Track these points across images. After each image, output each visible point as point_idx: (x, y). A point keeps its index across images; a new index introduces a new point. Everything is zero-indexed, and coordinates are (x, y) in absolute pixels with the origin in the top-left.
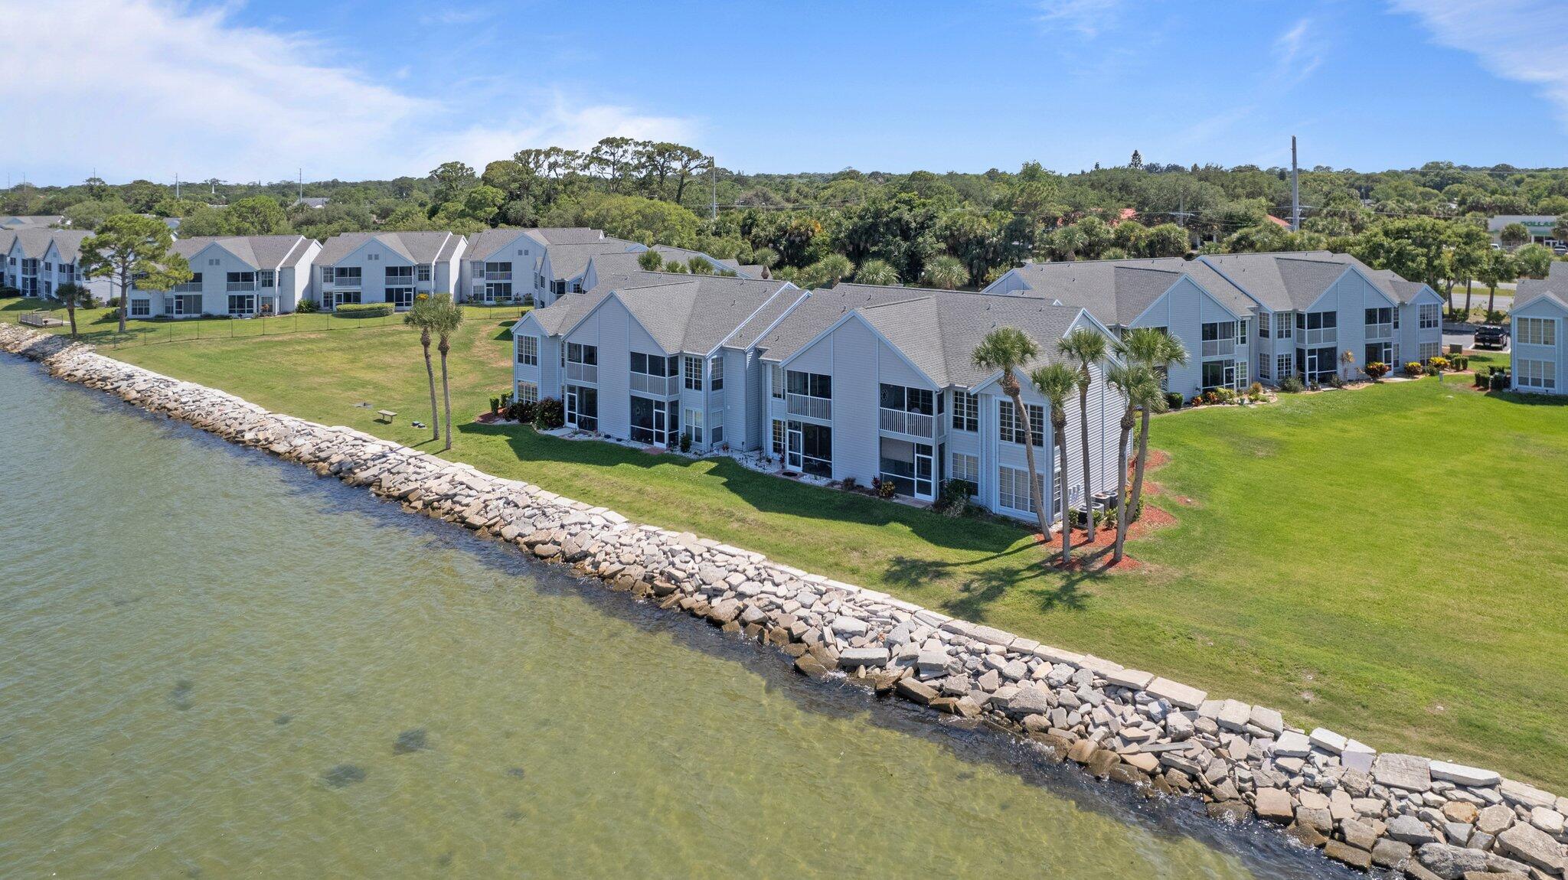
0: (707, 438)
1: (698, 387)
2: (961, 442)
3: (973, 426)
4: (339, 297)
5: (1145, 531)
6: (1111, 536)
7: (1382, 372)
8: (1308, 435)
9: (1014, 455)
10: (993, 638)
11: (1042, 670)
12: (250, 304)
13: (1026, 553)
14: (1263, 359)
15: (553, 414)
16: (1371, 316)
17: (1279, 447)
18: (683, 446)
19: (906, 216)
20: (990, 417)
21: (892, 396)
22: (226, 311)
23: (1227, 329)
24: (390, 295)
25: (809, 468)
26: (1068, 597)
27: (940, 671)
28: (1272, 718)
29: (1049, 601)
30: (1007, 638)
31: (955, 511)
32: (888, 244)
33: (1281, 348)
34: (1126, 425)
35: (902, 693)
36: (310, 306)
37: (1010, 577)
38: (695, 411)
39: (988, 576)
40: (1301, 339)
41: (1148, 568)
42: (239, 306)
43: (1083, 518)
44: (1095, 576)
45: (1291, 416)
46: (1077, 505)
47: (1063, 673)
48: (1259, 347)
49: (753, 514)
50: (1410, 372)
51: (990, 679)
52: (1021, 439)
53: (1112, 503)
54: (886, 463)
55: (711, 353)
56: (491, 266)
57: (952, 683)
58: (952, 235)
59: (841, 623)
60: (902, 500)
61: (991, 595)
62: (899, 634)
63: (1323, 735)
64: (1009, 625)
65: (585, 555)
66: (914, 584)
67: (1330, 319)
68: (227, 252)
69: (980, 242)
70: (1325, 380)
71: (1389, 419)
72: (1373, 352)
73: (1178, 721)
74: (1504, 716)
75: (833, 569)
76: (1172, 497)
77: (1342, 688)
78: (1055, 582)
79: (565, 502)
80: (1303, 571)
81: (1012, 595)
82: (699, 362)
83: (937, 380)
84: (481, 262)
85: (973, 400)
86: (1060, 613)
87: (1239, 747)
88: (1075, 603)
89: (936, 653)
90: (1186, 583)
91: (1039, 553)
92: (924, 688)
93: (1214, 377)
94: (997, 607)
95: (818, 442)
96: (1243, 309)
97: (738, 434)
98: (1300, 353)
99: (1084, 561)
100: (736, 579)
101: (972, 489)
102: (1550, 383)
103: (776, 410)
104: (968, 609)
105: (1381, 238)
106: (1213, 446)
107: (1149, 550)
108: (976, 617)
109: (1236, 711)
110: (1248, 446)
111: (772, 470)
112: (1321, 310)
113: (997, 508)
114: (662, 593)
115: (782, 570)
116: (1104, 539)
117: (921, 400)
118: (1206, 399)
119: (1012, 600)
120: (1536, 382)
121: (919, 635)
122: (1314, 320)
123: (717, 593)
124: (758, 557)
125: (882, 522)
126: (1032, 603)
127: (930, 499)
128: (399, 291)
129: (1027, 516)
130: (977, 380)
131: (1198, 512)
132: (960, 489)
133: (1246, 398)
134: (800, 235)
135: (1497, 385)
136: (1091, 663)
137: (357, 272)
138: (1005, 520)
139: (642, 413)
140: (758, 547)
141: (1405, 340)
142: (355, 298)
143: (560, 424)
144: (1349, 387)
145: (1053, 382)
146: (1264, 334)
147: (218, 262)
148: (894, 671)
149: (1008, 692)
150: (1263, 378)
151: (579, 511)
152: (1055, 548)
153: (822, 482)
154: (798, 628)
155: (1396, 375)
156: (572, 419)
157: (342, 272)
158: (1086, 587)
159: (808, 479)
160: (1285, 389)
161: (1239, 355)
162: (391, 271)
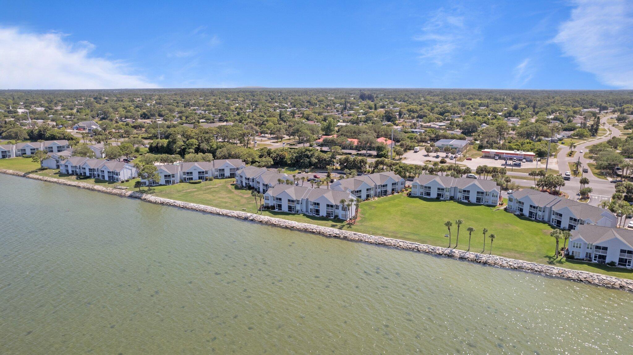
0: (300, 211)
1: (299, 204)
2: (337, 211)
3: (338, 209)
4: (188, 179)
5: (357, 220)
6: (354, 221)
7: (394, 193)
8: (380, 205)
9: (343, 212)
10: (343, 231)
11: (348, 233)
12: (170, 182)
13: (345, 223)
14: (376, 192)
15: (273, 207)
16: (393, 184)
17: (375, 207)
18: (297, 213)
19: (309, 153)
20: (340, 208)
21: (328, 206)
22: (165, 183)
23: (370, 189)
24: (200, 178)
25: (316, 214)
26: (350, 227)
27: (338, 234)
28: (368, 235)
29: (348, 227)
30: (345, 231)
31: (336, 219)
32: (304, 160)
33: (379, 190)
34: (356, 209)
35: (336, 236)
36: (182, 181)
37: (344, 226)
38: (298, 207)
39: (341, 226)
40: (382, 188)
41: (358, 224)
42: (168, 182)
43: (351, 219)
44: (353, 225)
45: (378, 202)
46: (350, 217)
47: (350, 233)
48: (375, 190)
49: (313, 221)
50: (398, 193)
51: (343, 234)
52: (344, 210)
53: (354, 217)
54: (327, 214)
55: (301, 200)
56: (220, 170)
57: (340, 235)
58: (319, 158)
59: (328, 231)
60: (329, 218)
61: (342, 227)
62: (334, 231)
63: (371, 236)
64: (344, 230)
65: (294, 227)
66: (334, 227)
67: (386, 185)
68: (164, 170)
69: (325, 160)
70: (385, 195)
71: (392, 202)
72: (393, 190)
73: (360, 236)
74: (386, 233)
75: (325, 226)
76: (361, 216)
77: (374, 232)
78: (349, 226)
79: (287, 221)
80: (373, 223)
81: (344, 227)
82: (299, 201)
83: (334, 204)
84: (217, 169)
85: (338, 206)
86: (349, 228)
87: (365, 237)
88: (351, 227)
89: (338, 233)
90: (361, 225)
91: (346, 223)
92: (338, 235)
93: (368, 196)
94: (343, 228)
95: (317, 211)
96: (373, 185)
97: (304, 210)
98: (381, 191)
99: (351, 223)
100: (315, 228)
101: (338, 216)
102: (416, 194)
103: (311, 207)
104: (340, 228)
105: (399, 168)
106: (367, 208)
107: (358, 222)
108: (341, 229)
109: (365, 235)
110: (371, 207)
111: (311, 215)
112: (385, 184)
113: (341, 218)
114: (306, 230)
115: (319, 226)
116: (353, 221)
117: (332, 206)
118: (367, 200)
119: (344, 228)
120: (414, 194)
121: (336, 231)
122: (384, 186)
123: (313, 229)
124: (316, 225)
125: (328, 221)
126: (346, 228)
127: (333, 218)
128: (202, 177)
129: (344, 219)
130: (338, 204)
131: (364, 217)
132: (336, 216)
133: (373, 199)
134: (283, 156)
135: (410, 195)
136: (352, 232)
137: (191, 173)
138: (342, 220)
139: (290, 208)
140: (316, 224)
141: (398, 187)
142: (192, 179)
143: (275, 209)
144: (389, 196)
145: (349, 205)
146: (376, 188)
147: (162, 173)
148: (334, 235)
149: (345, 235)
150: (375, 196)
151: (290, 222)
152: (348, 222)
153: (318, 216)
154: (323, 232)
155: (396, 193)
156: (277, 208)
157: (188, 173)
158: (352, 226)
159: (316, 216)
160: (379, 197)
161: (372, 193)
162: (199, 173)
